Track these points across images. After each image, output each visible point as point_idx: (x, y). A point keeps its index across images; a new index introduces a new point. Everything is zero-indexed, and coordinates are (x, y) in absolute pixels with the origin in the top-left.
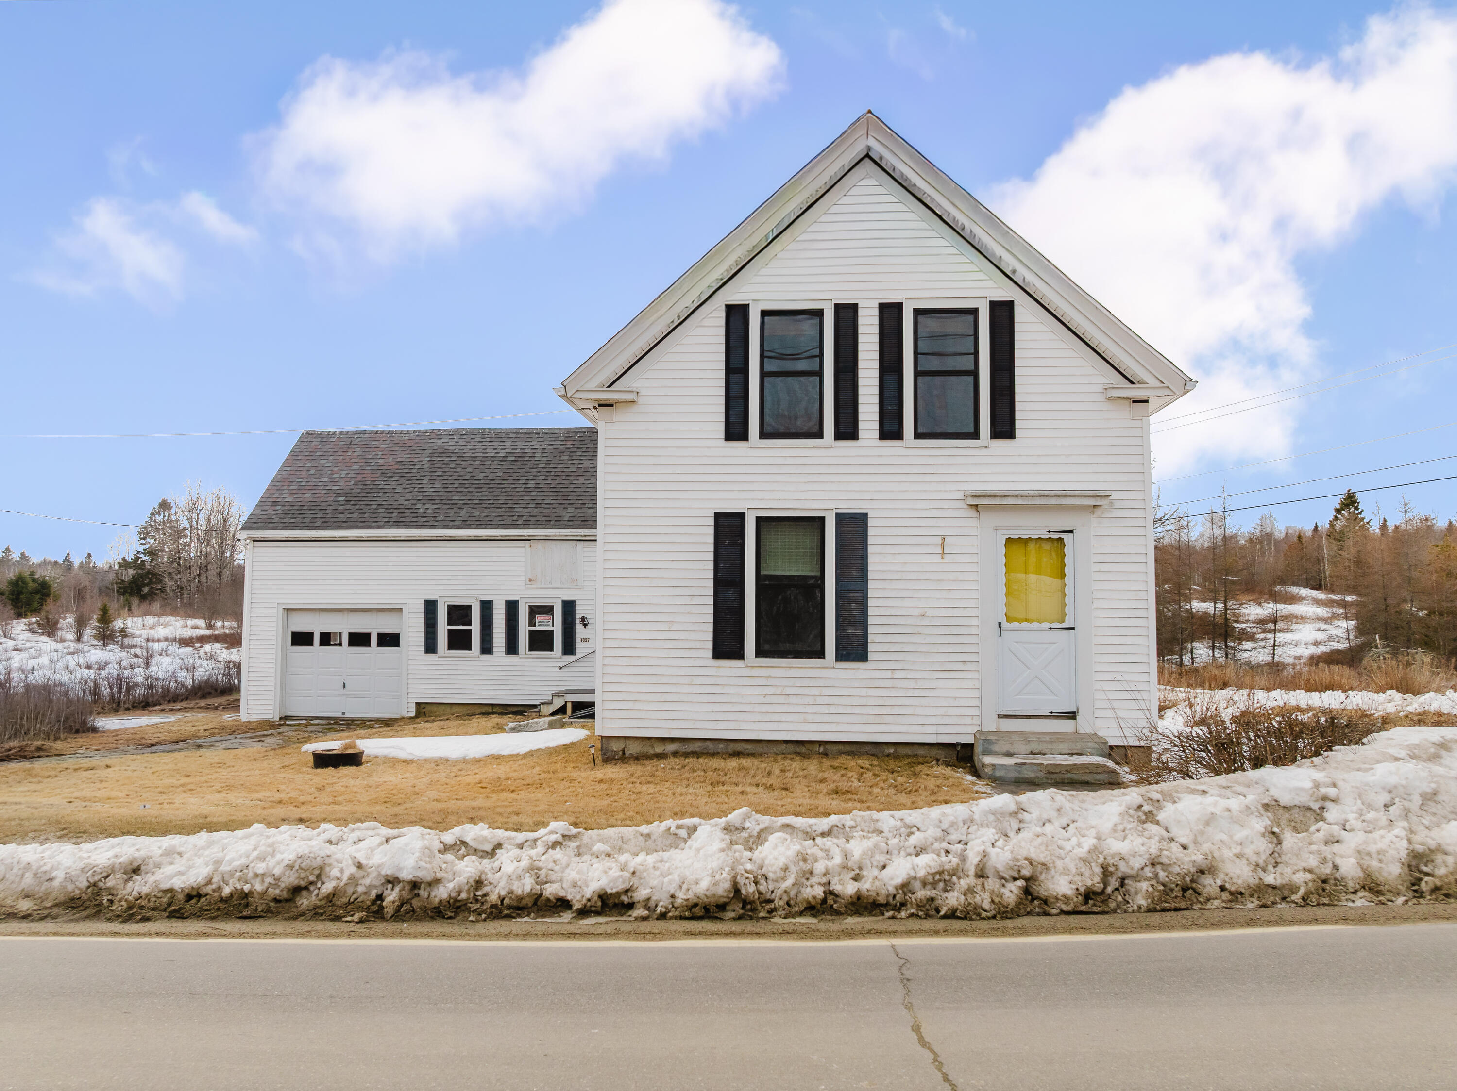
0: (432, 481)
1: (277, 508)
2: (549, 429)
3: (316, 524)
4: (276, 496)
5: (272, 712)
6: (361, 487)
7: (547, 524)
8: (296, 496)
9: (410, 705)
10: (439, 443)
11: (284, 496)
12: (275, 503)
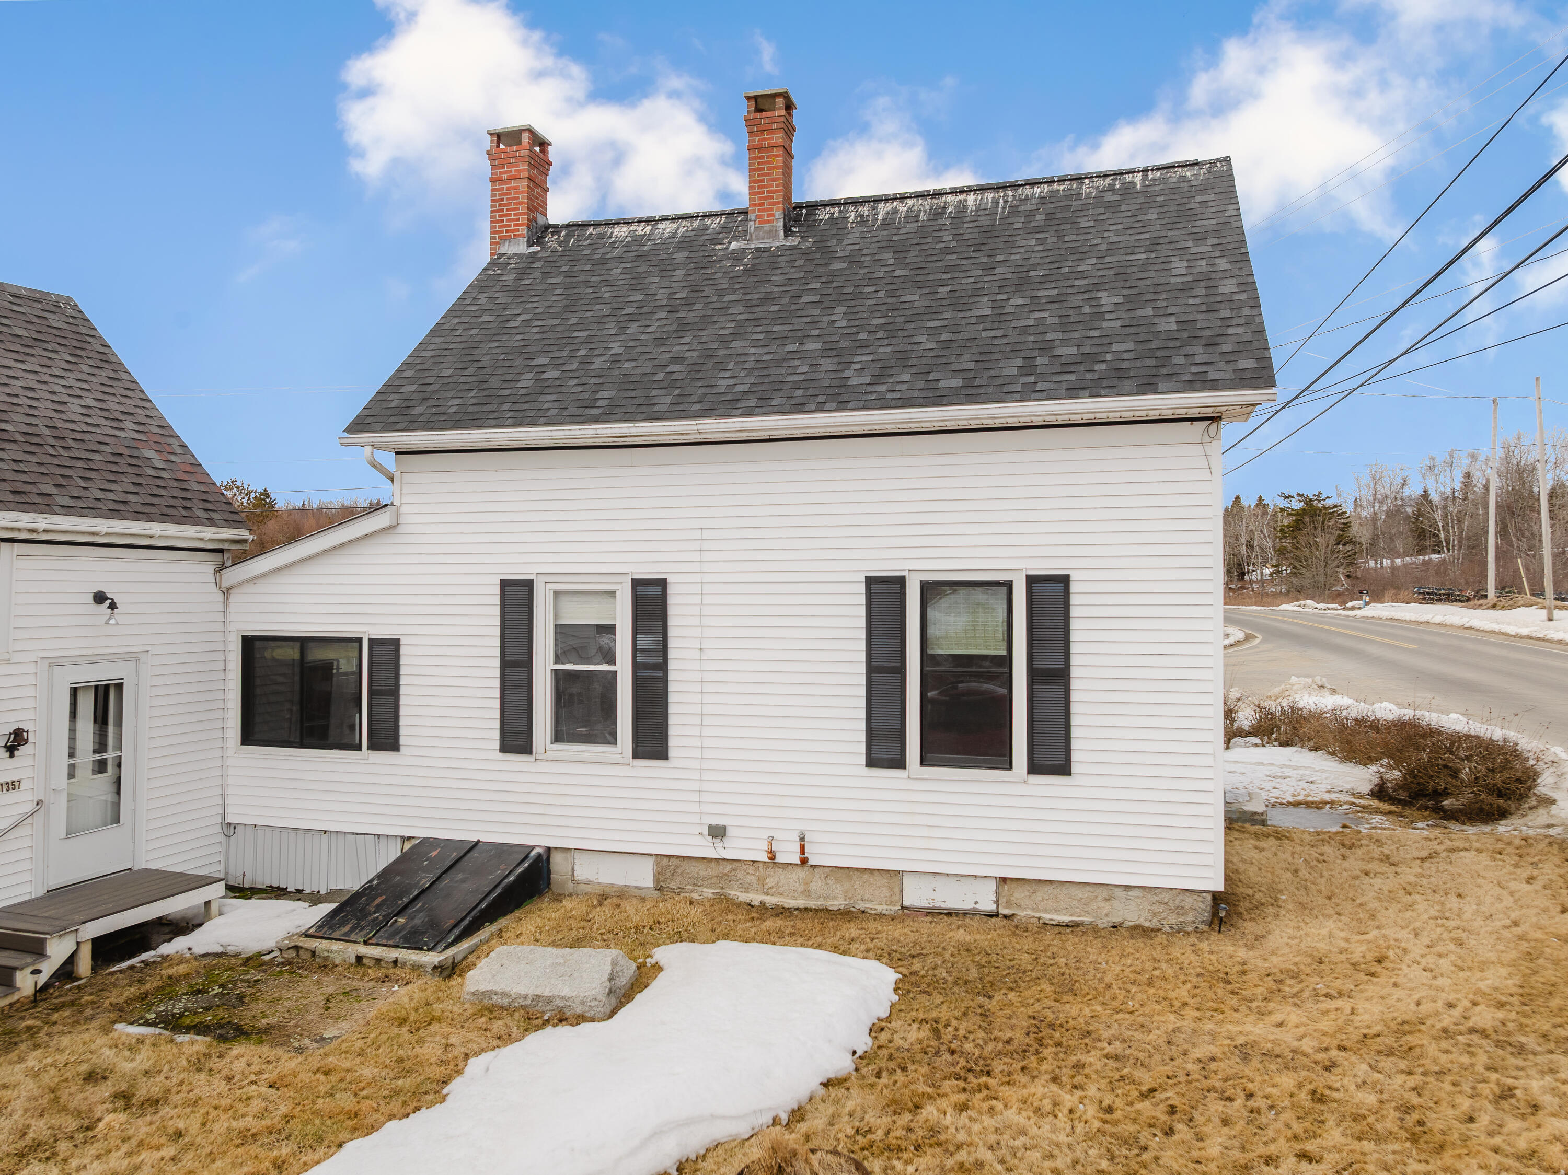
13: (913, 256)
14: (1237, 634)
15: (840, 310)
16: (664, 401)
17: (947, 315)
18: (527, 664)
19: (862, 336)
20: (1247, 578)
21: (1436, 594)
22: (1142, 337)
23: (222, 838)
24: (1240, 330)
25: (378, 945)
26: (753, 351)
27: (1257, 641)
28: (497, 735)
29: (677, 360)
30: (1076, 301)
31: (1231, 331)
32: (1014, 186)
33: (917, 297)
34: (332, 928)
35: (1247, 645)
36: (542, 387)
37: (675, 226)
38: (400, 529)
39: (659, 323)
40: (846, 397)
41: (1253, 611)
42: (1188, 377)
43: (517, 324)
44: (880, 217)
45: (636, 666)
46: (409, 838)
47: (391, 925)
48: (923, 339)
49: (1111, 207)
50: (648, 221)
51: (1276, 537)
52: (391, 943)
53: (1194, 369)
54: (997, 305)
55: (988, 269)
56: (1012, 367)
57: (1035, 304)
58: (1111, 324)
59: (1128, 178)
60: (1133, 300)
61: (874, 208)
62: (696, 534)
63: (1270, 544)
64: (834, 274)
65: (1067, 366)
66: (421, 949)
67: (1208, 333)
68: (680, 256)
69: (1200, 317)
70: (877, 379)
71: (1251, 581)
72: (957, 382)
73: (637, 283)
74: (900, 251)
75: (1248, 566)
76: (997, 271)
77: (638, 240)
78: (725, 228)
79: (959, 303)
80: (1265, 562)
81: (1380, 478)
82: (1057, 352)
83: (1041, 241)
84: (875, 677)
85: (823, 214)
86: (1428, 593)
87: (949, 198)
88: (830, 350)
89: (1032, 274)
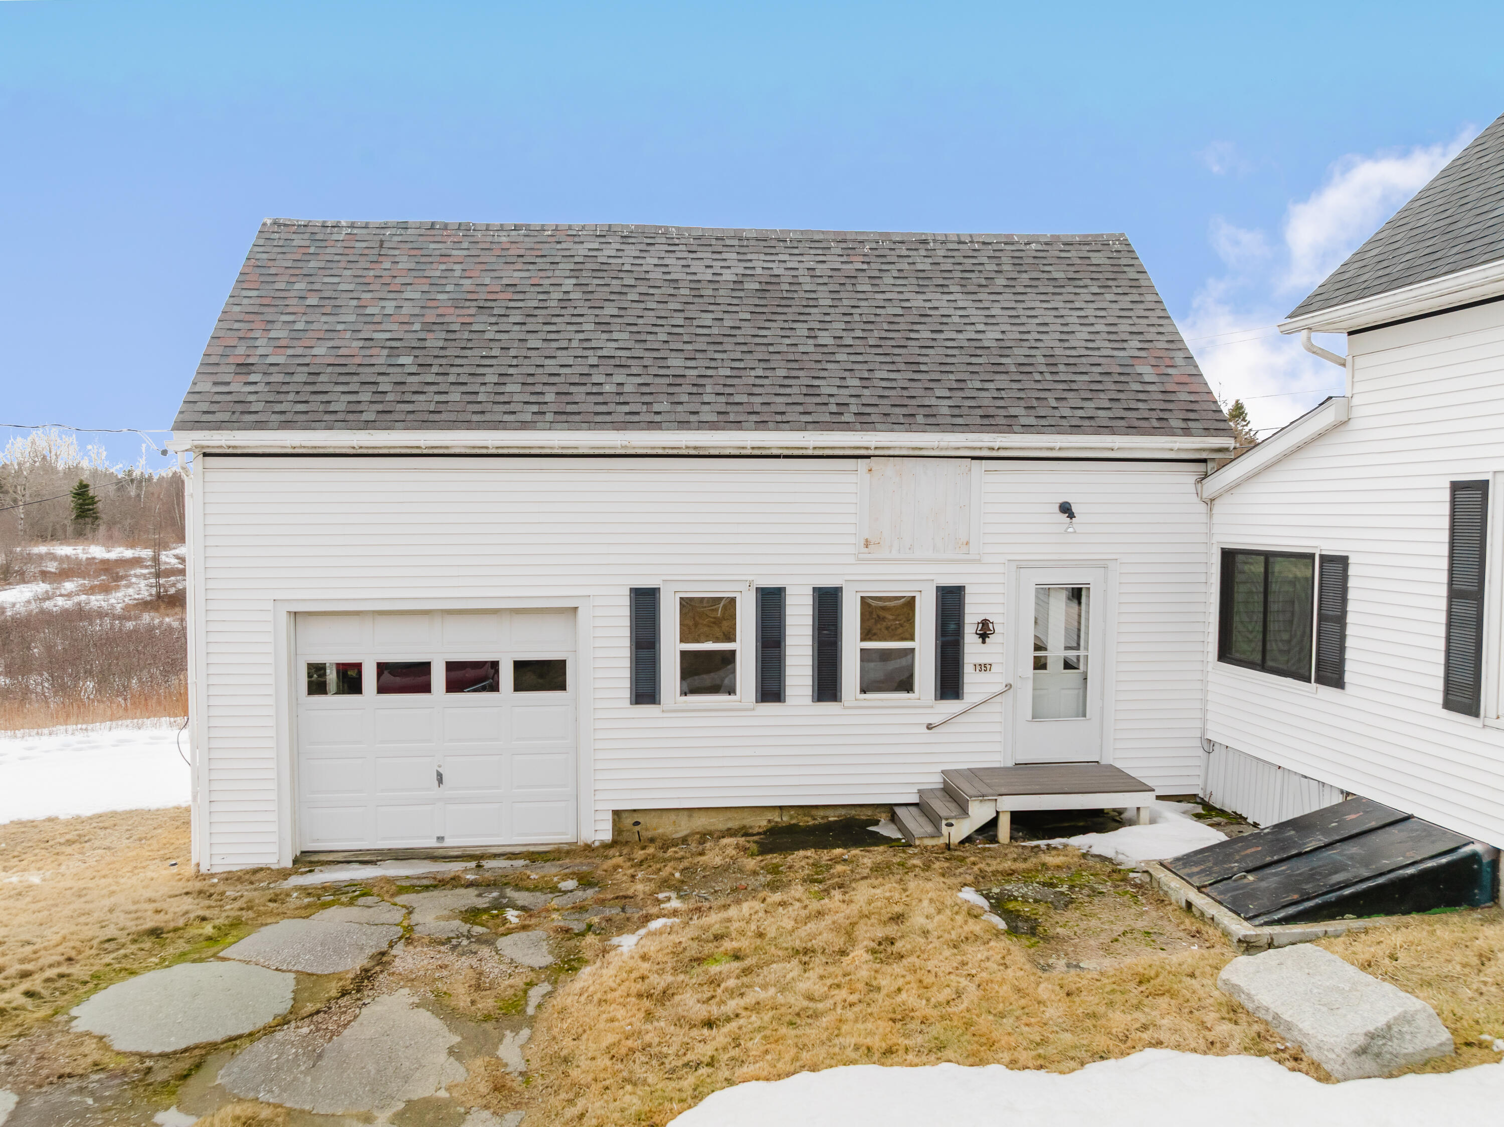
0: (602, 325)
1: (253, 378)
2: (802, 232)
3: (364, 417)
4: (241, 350)
5: (275, 848)
6: (443, 335)
7: (908, 423)
8: (290, 352)
9: (599, 816)
10: (582, 250)
11: (260, 351)
12: (244, 367)
18: (1478, 595)
23: (1201, 752)
25: (1208, 895)
28: (1440, 685)
34: (1185, 865)
38: (1351, 425)
46: (1348, 794)
47: (1235, 881)
52: (1218, 898)
66: (1239, 915)
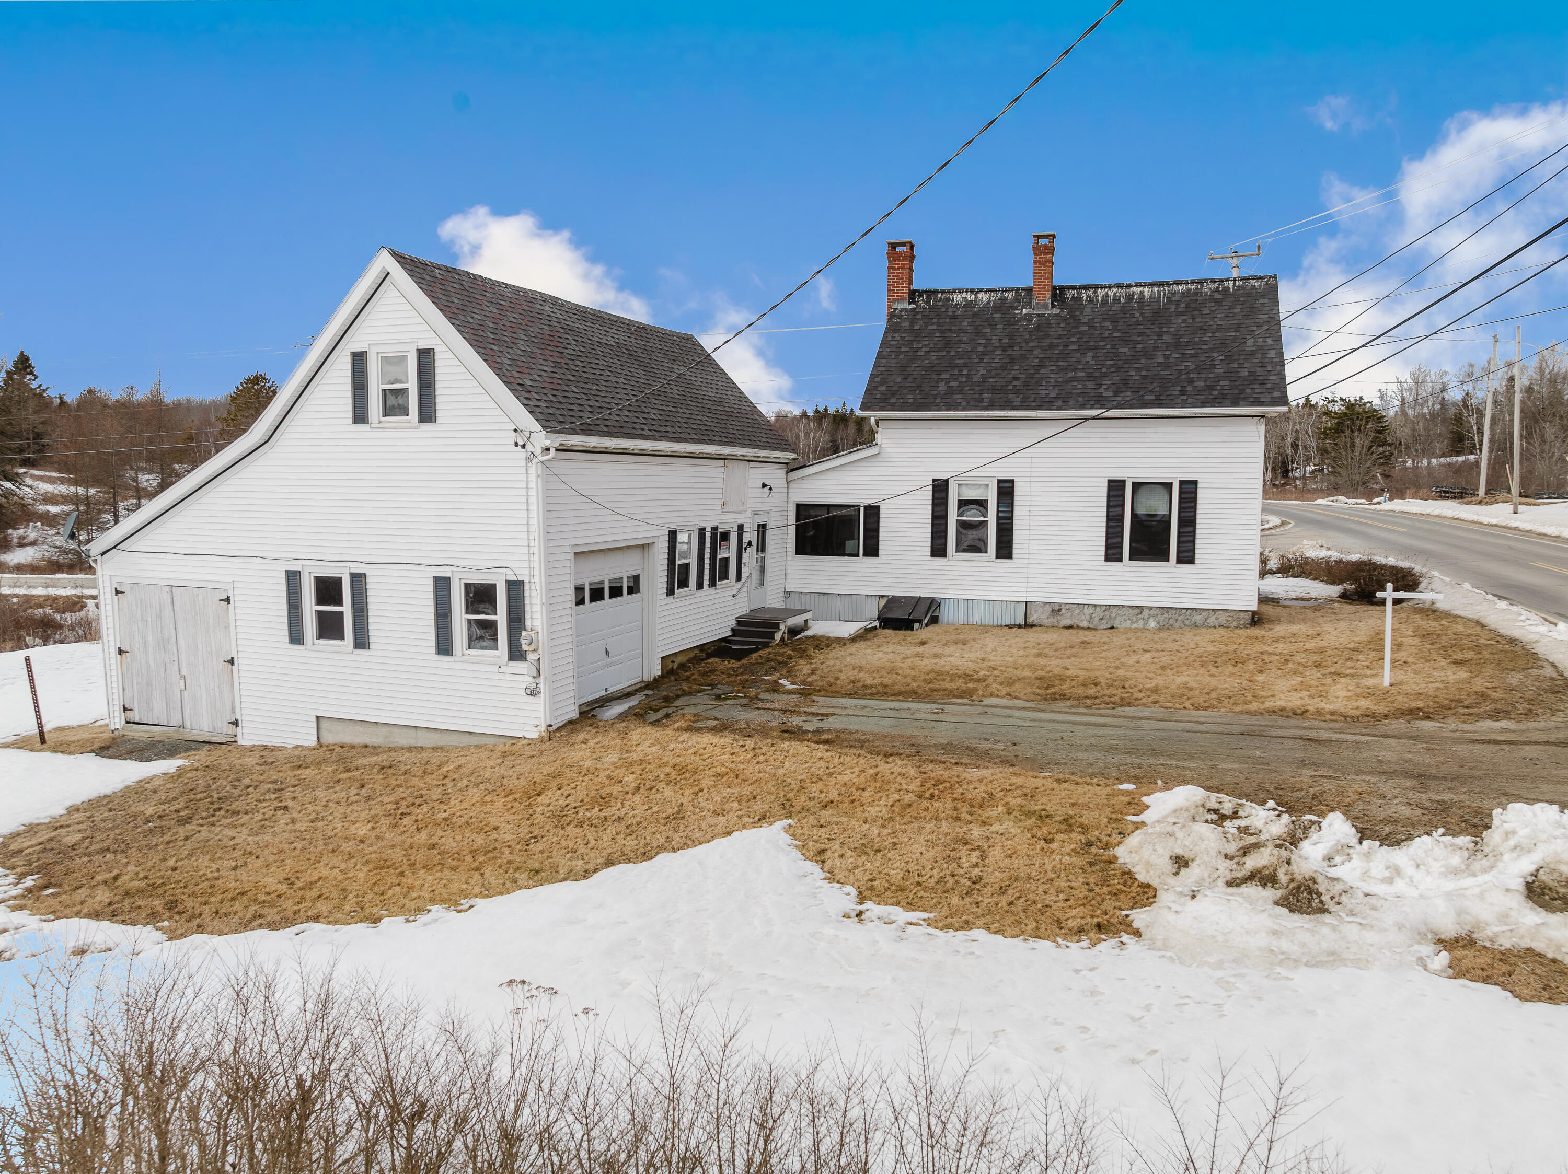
5: (575, 707)
9: (658, 661)
13: (1121, 325)
14: (1275, 520)
15: (1090, 355)
16: (1017, 401)
17: (1143, 361)
18: (945, 517)
19: (1104, 370)
20: (1290, 474)
21: (1451, 492)
22: (1233, 379)
23: (784, 598)
24: (1274, 377)
26: (1052, 375)
27: (1290, 526)
28: (929, 549)
29: (1016, 379)
30: (1203, 357)
31: (1271, 378)
32: (1168, 284)
33: (1126, 350)
35: (1282, 529)
36: (951, 392)
37: (987, 296)
38: (881, 455)
39: (998, 357)
40: (1103, 402)
41: (1292, 505)
42: (1252, 400)
43: (923, 353)
44: (1100, 298)
45: (998, 518)
46: (883, 596)
48: (1133, 373)
49: (1218, 302)
50: (972, 291)
51: (1319, 438)
53: (1255, 396)
54: (1167, 357)
55: (1160, 335)
56: (1176, 391)
57: (1184, 358)
58: (1219, 371)
59: (1226, 283)
60: (1229, 359)
61: (1096, 292)
62: (1029, 460)
63: (1314, 444)
64: (1081, 333)
65: (1200, 391)
67: (1261, 378)
68: (997, 316)
69: (1258, 369)
70: (1116, 394)
71: (1295, 478)
72: (1152, 397)
73: (979, 332)
74: (1114, 321)
75: (1293, 463)
76: (1164, 337)
77: (969, 304)
78: (1016, 299)
79: (1148, 354)
80: (1308, 460)
81: (1423, 382)
82: (1196, 384)
83: (1184, 321)
84: (1110, 523)
85: (1069, 294)
86: (1444, 492)
87: (1134, 289)
88: (1090, 377)
89: (1181, 340)
